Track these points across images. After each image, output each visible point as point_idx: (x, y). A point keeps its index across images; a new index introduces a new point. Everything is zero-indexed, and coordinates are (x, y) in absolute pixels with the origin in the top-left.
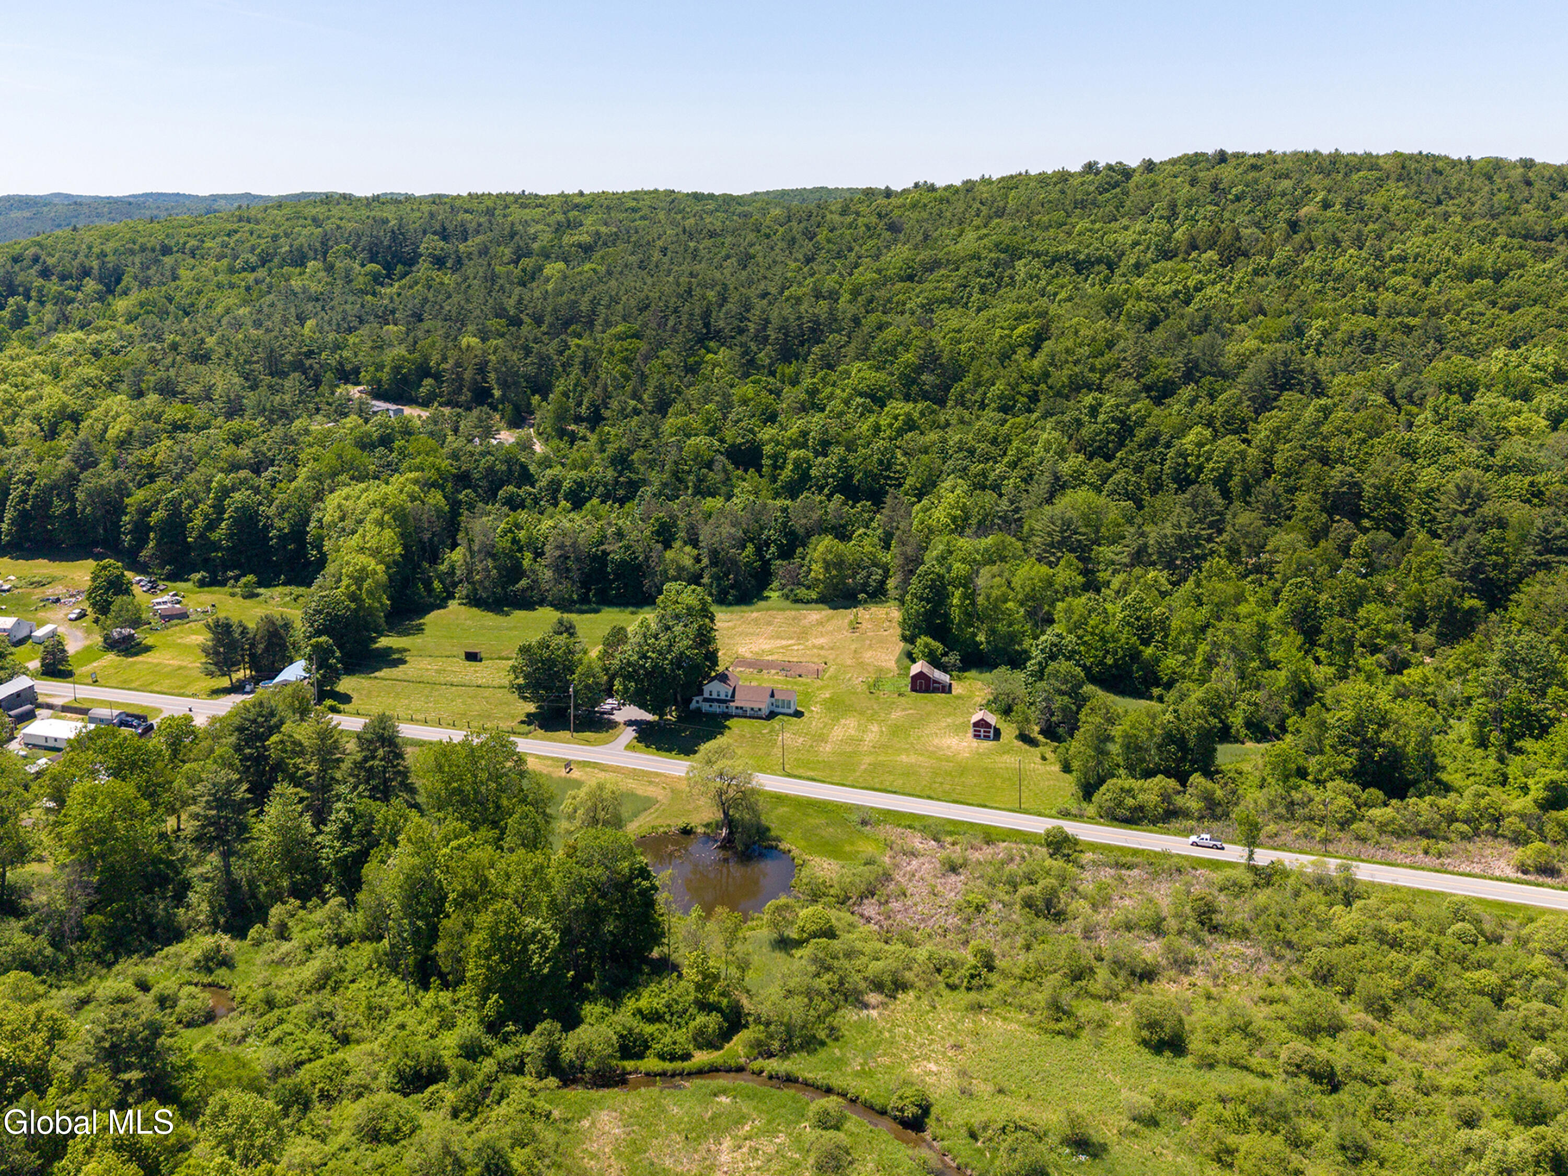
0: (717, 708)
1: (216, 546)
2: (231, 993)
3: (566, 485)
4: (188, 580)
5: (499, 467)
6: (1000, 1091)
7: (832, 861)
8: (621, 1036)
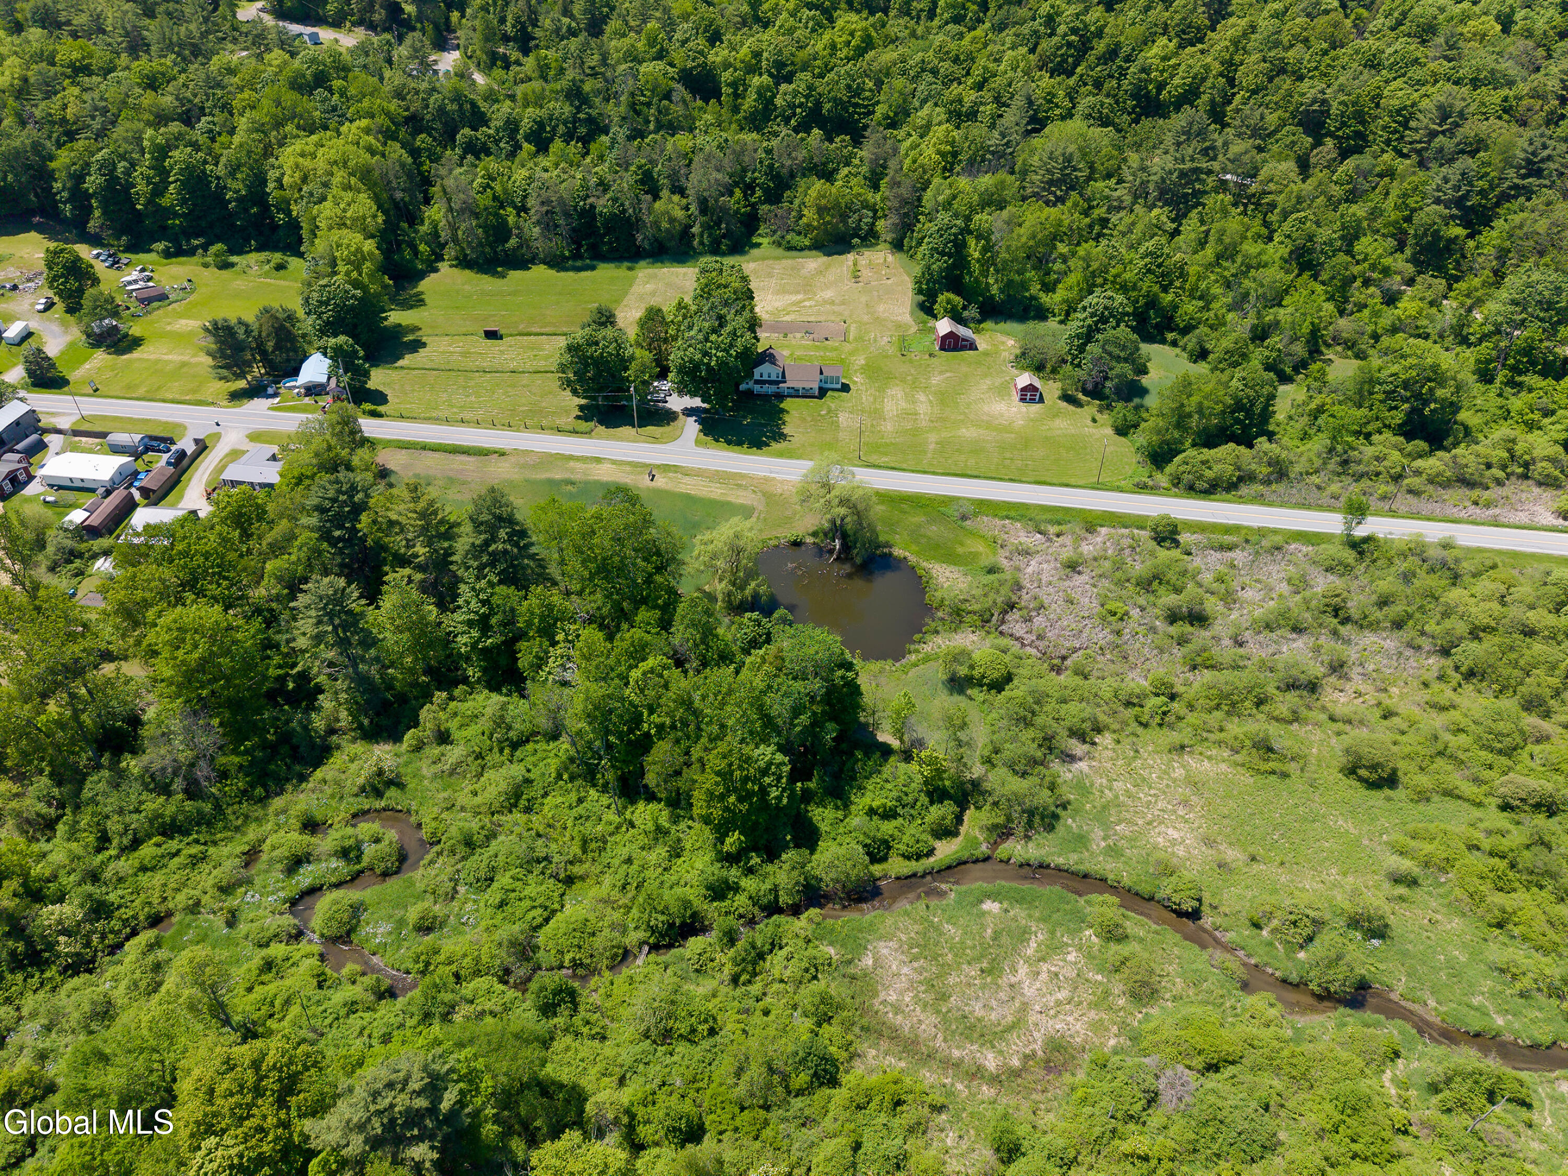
0: (770, 389)
1: (169, 212)
2: (413, 819)
3: (526, 125)
4: (149, 251)
5: (452, 107)
6: (1253, 859)
7: (952, 568)
8: (865, 846)
